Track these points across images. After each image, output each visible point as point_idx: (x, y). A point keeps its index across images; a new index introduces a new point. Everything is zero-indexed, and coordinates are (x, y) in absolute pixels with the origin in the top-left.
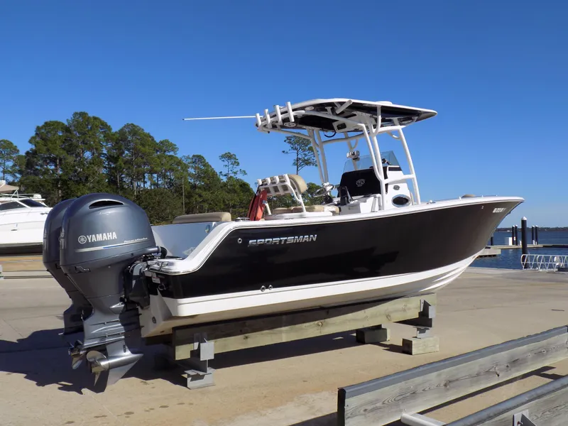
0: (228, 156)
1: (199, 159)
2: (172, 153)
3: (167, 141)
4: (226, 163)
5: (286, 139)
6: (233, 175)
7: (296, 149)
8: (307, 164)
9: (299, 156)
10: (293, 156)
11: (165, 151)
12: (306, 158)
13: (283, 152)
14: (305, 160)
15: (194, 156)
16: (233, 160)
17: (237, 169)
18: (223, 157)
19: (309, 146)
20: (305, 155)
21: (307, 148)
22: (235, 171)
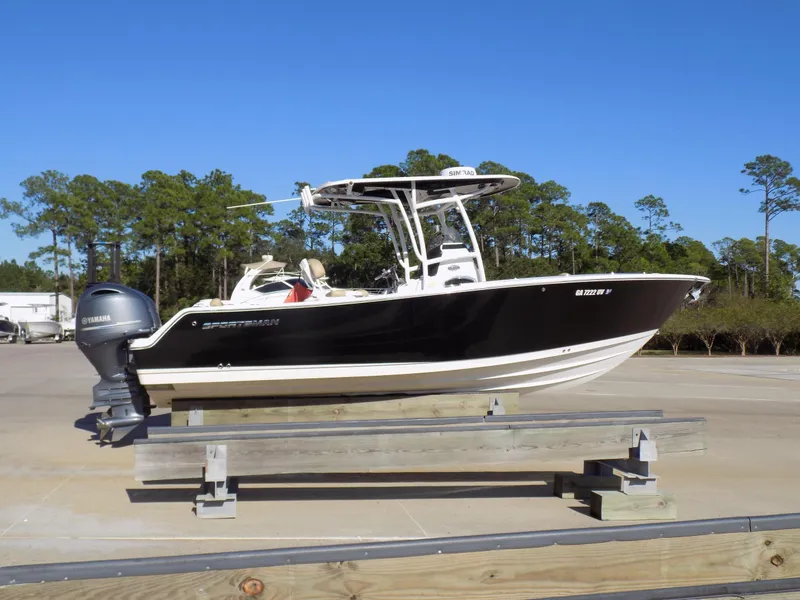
0: (650, 202)
1: (599, 208)
2: (560, 202)
3: (552, 183)
4: (647, 213)
5: (744, 168)
6: (658, 232)
7: (764, 183)
8: (784, 209)
9: (771, 196)
10: (759, 195)
11: (551, 199)
12: (783, 198)
13: (742, 190)
14: (782, 202)
15: (591, 204)
16: (658, 209)
17: (665, 221)
18: (640, 203)
19: (788, 177)
20: (783, 193)
21: (784, 180)
22: (661, 225)
